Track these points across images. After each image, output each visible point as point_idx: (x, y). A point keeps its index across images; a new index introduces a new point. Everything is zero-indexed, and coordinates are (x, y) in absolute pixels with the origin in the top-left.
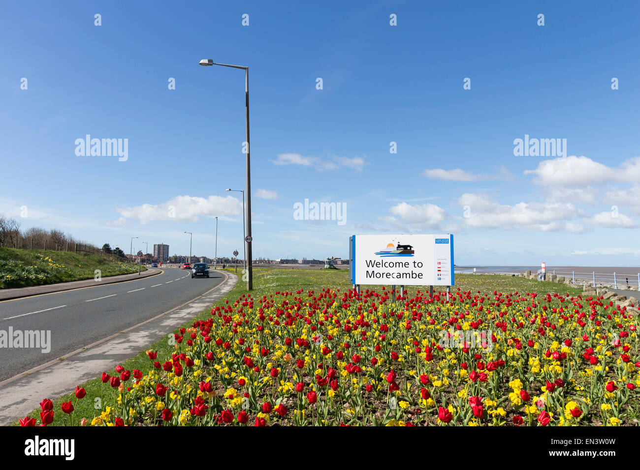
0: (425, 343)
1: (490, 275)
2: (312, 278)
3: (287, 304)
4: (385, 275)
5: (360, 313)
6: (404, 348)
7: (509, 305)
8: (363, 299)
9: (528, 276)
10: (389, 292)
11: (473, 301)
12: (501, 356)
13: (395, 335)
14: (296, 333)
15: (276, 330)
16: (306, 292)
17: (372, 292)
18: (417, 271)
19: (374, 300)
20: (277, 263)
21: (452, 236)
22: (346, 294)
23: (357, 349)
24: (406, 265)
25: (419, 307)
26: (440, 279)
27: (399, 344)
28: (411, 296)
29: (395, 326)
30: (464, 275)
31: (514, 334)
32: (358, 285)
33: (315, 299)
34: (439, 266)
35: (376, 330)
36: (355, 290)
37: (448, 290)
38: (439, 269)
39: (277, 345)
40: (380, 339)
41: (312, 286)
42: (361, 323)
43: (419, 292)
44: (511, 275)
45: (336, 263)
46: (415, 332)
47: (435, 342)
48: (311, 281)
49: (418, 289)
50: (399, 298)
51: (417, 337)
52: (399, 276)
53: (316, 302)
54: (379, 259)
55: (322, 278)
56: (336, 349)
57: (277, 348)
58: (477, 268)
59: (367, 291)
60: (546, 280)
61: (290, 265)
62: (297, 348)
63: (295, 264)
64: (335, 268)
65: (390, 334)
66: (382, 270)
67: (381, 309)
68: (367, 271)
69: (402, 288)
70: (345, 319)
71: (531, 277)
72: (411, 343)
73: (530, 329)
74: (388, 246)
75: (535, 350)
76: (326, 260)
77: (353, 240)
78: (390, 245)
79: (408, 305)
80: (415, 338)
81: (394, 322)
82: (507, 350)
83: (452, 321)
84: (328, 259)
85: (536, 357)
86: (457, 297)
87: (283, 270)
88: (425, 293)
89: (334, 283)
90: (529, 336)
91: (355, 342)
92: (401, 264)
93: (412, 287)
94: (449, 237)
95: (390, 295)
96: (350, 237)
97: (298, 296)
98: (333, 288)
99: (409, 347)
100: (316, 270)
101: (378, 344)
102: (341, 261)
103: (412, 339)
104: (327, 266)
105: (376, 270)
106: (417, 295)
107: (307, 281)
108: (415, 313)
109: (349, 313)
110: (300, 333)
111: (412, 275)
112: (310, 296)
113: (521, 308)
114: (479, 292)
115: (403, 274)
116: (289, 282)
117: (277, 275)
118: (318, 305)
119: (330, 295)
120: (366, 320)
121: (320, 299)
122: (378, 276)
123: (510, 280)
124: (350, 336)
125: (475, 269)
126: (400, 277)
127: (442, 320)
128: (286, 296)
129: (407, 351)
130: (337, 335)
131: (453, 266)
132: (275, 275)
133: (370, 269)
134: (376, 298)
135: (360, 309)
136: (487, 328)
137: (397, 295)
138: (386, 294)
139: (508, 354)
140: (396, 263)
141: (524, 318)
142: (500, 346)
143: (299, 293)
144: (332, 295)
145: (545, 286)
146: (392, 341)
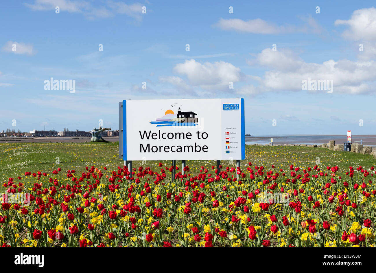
0: (207, 229)
1: (289, 146)
2: (74, 154)
3: (40, 187)
4: (162, 149)
5: (130, 196)
6: (182, 236)
7: (306, 181)
8: (136, 178)
9: (332, 147)
10: (167, 169)
11: (266, 178)
12: (294, 241)
13: (172, 220)
14: (49, 223)
15: (24, 221)
16: (65, 172)
17: (147, 169)
18: (201, 143)
19: (149, 180)
20: (30, 135)
21: (243, 101)
22: (114, 173)
23: (125, 240)
24: (188, 136)
25: (203, 186)
26: (228, 152)
27: (176, 231)
28: (194, 173)
29: (173, 210)
30: (259, 147)
31: (310, 214)
32: (130, 162)
33: (75, 180)
34: (228, 136)
35: (149, 216)
36: (126, 167)
37: (237, 165)
38: (228, 140)
39: (25, 239)
40: (153, 226)
41: (74, 164)
42: (130, 208)
43: (203, 168)
44: (312, 146)
45: (106, 135)
46: (197, 217)
47: (220, 227)
48: (72, 158)
49: (202, 165)
50: (179, 176)
51: (198, 223)
52: (180, 149)
53: (77, 183)
54: (155, 129)
55: (87, 154)
56: (100, 240)
57: (25, 242)
58: (274, 138)
59: (141, 169)
60: (352, 151)
61: (48, 138)
62: (51, 241)
63: (54, 136)
64: (105, 141)
65: (166, 221)
66: (159, 142)
67: (157, 190)
68: (141, 145)
69: (183, 164)
70: (111, 203)
71: (335, 148)
72: (191, 230)
73: (329, 208)
74: (166, 114)
75: (332, 233)
76: (92, 131)
77: (123, 106)
78: (169, 112)
79: (188, 184)
80: (195, 224)
81: (171, 206)
82: (301, 233)
83: (239, 202)
84: (95, 130)
85: (332, 241)
86: (248, 173)
87: (38, 145)
88: (210, 170)
89: (101, 159)
90: (328, 217)
91: (124, 231)
92: (182, 135)
93: (196, 163)
94: (239, 102)
95: (168, 173)
96: (120, 103)
97: (54, 177)
98: (101, 165)
99: (188, 235)
100: (80, 144)
101: (151, 233)
102: (112, 132)
103: (192, 225)
104: (93, 138)
105: (152, 142)
106: (201, 171)
107: (67, 157)
108: (197, 194)
109: (118, 196)
110: (55, 224)
111: (196, 148)
112: (69, 176)
113: (320, 184)
114: (273, 167)
115: (185, 147)
116: (45, 159)
117: (30, 151)
118: (80, 187)
119: (94, 174)
120: (138, 203)
121: (81, 180)
122: (155, 149)
123: (312, 152)
124: (117, 224)
125: (272, 139)
126: (181, 151)
127: (229, 200)
128: (40, 177)
129: (185, 240)
130: (102, 224)
131: (244, 137)
132: (27, 151)
133: (145, 142)
134: (151, 177)
135: (131, 190)
136: (280, 208)
137: (177, 172)
138: (163, 171)
139: (302, 238)
140: (176, 134)
141: (323, 196)
142: (294, 229)
143: (56, 173)
144: (98, 175)
145: (349, 159)
146: (168, 229)
